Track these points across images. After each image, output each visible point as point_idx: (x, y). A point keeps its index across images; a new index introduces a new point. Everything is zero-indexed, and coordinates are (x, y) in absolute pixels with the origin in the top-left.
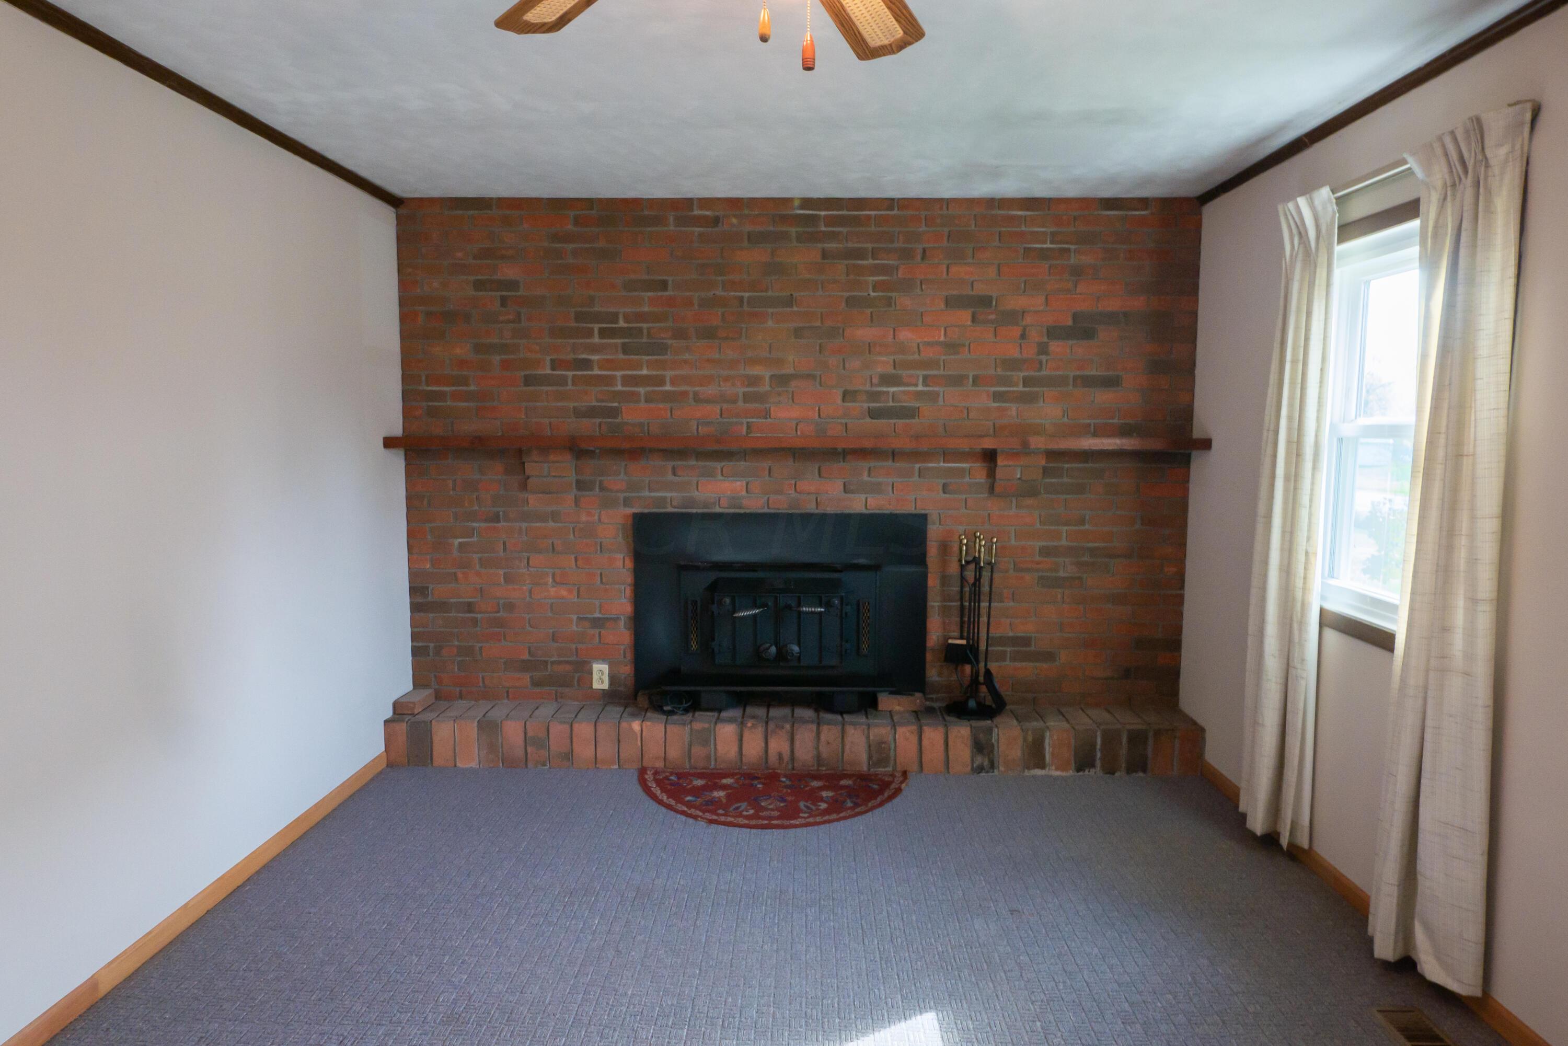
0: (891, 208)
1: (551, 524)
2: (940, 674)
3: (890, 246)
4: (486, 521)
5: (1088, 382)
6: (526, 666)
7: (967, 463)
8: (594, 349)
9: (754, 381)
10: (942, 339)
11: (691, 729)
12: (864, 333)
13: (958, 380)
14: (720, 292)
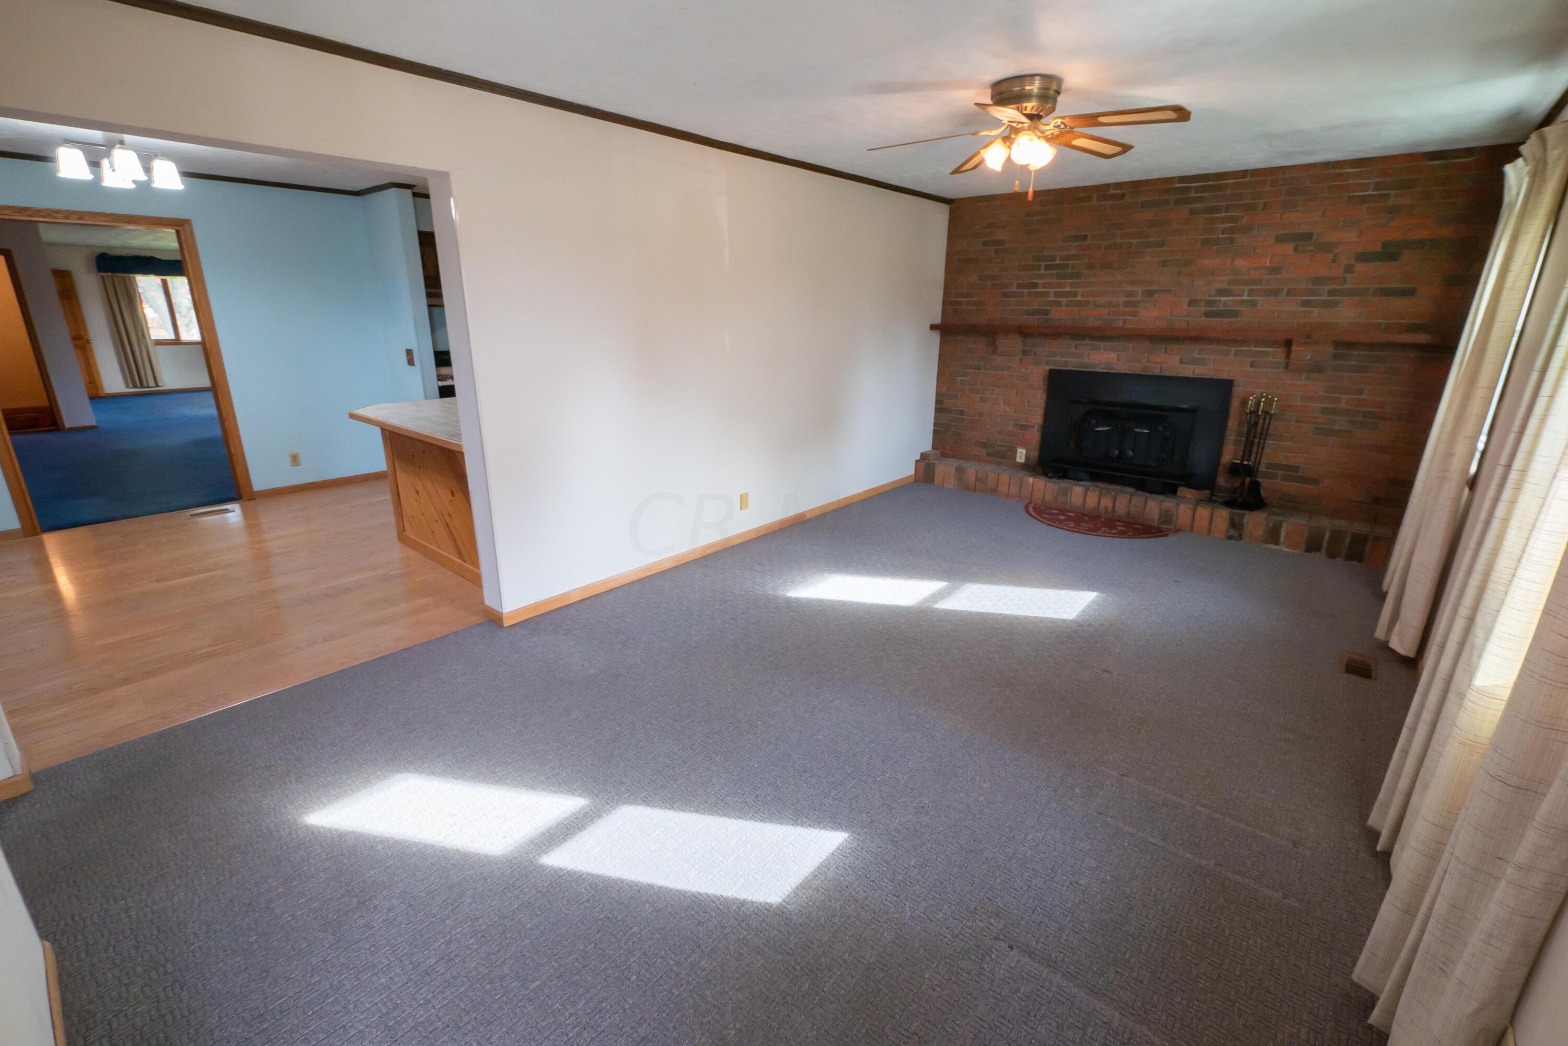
0: (1244, 177)
1: (1006, 373)
2: (1226, 482)
3: (1240, 203)
4: (975, 369)
5: (1387, 292)
6: (985, 445)
7: (1272, 348)
8: (1039, 277)
9: (1131, 294)
10: (1268, 264)
11: (1059, 486)
12: (1209, 263)
13: (1275, 292)
14: (1119, 241)
